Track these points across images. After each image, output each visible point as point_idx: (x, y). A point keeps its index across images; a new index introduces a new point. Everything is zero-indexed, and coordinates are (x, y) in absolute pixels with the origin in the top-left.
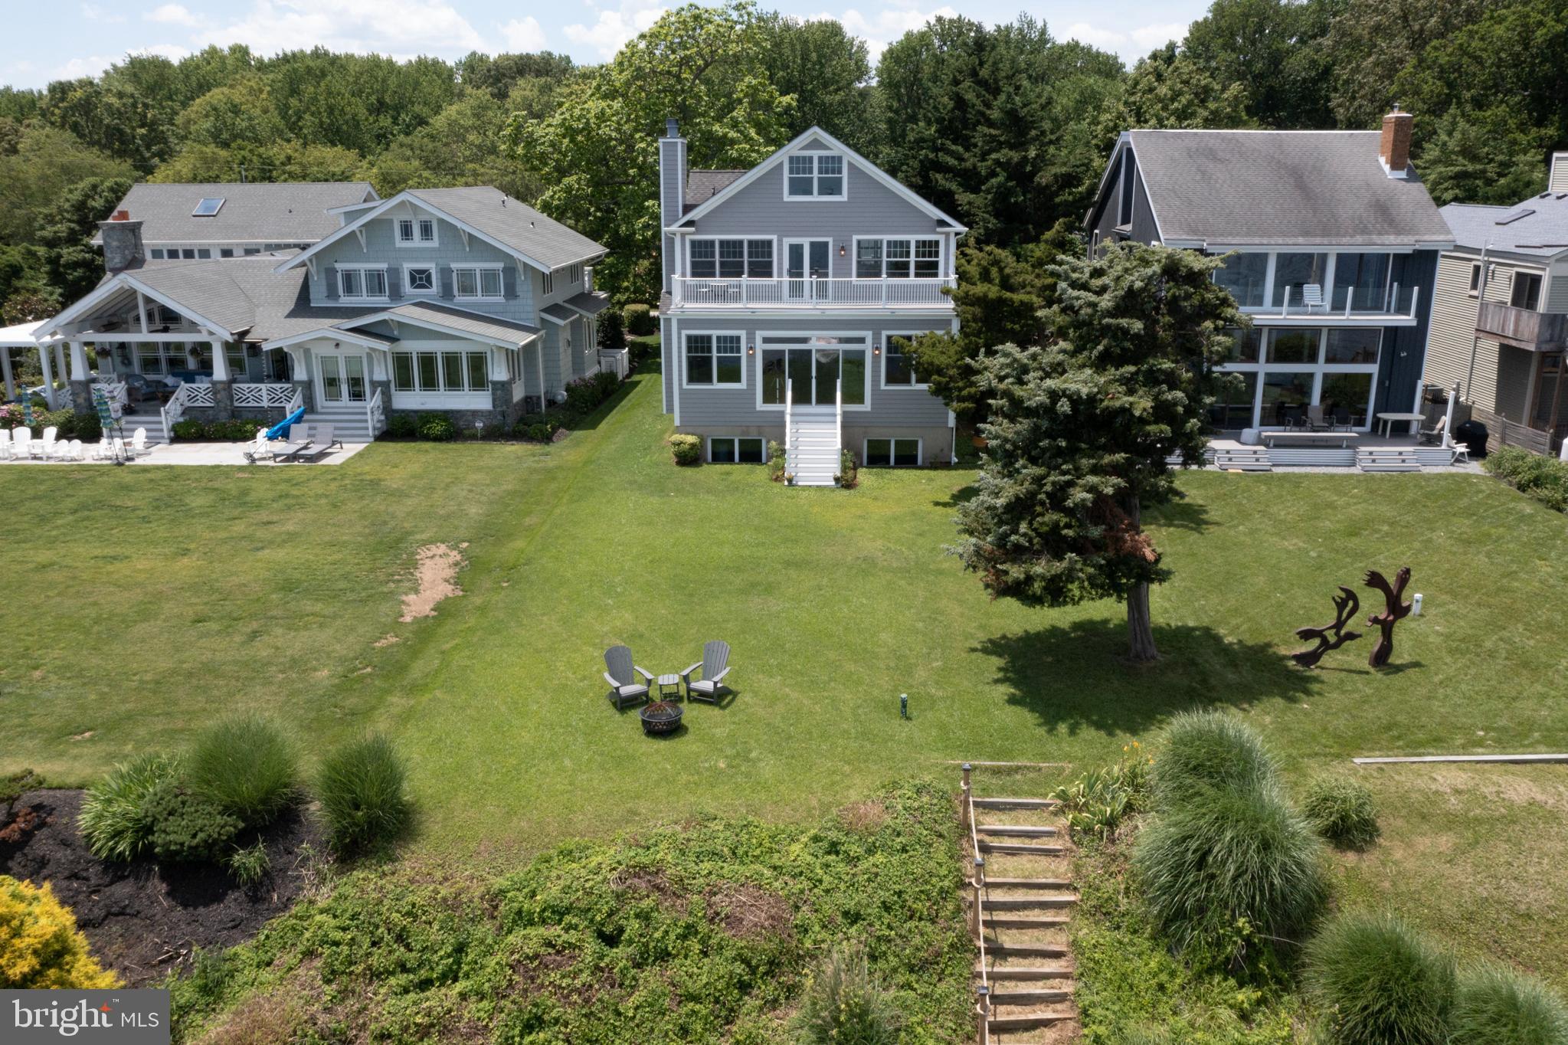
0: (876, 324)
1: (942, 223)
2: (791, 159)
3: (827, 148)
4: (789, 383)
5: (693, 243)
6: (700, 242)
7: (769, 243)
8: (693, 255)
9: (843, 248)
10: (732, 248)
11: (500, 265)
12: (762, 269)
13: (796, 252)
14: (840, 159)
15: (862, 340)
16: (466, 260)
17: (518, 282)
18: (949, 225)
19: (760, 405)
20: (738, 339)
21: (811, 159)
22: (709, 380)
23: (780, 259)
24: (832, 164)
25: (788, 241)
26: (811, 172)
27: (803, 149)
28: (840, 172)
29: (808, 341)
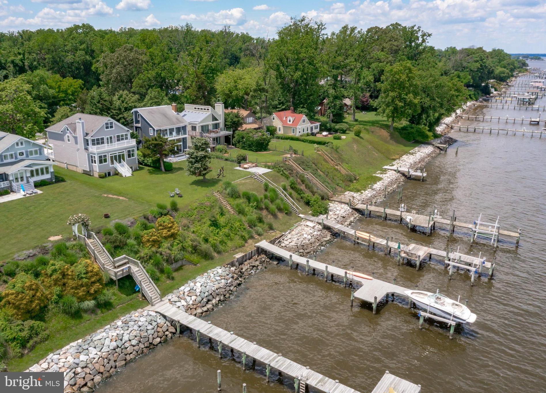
0: (125, 149)
1: (128, 130)
2: (105, 123)
3: (110, 120)
4: (114, 161)
5: (92, 140)
7: (103, 138)
8: (92, 142)
9: (114, 137)
10: (98, 140)
11: (38, 149)
12: (103, 143)
13: (107, 139)
14: (113, 122)
15: (124, 152)
16: (31, 149)
19: (111, 166)
20: (106, 155)
21: (108, 123)
22: (102, 163)
23: (105, 140)
24: (111, 123)
25: (106, 137)
26: (109, 125)
27: (107, 121)
28: (113, 124)
29: (116, 153)
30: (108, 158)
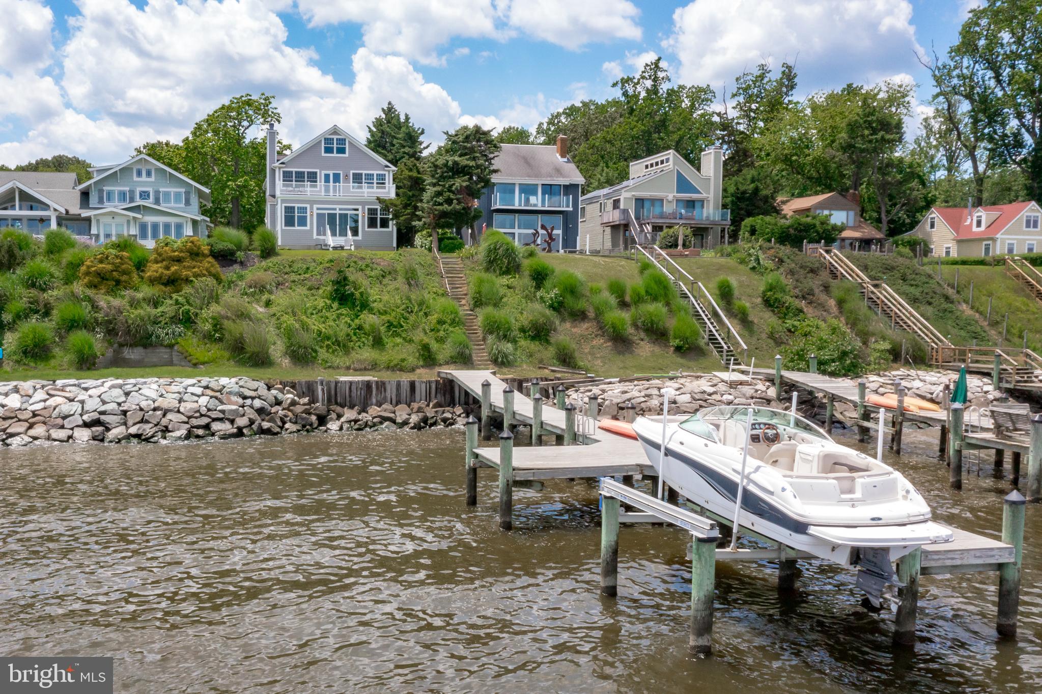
0: (363, 204)
1: (387, 166)
2: (325, 139)
3: (340, 136)
4: (328, 227)
5: (284, 172)
6: (287, 171)
7: (316, 173)
8: (284, 176)
9: (347, 174)
10: (300, 173)
11: (183, 190)
12: (313, 181)
13: (327, 176)
14: (345, 140)
15: (357, 210)
16: (167, 187)
17: (192, 198)
18: (390, 167)
19: (315, 236)
20: (306, 208)
21: (333, 140)
22: (293, 225)
23: (321, 179)
24: (342, 142)
25: (323, 172)
26: (333, 145)
27: (330, 135)
28: (345, 145)
29: (335, 209)
30: (312, 215)
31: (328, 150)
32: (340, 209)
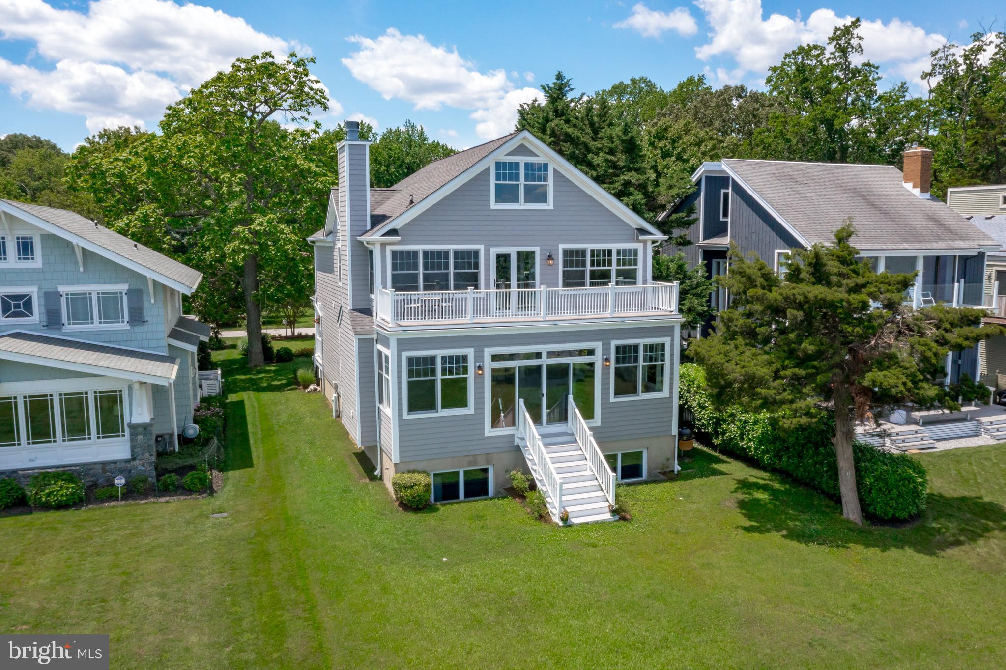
0: (604, 335)
1: (642, 231)
2: (498, 164)
3: (533, 154)
4: (520, 401)
5: (394, 254)
6: (402, 253)
7: (476, 253)
8: (394, 267)
9: (550, 257)
10: (436, 259)
11: (124, 287)
12: (469, 280)
13: (503, 261)
14: (546, 166)
15: (591, 352)
16: (78, 282)
17: (146, 305)
18: (650, 234)
19: (489, 431)
20: (465, 358)
21: (517, 164)
22: (432, 407)
23: (487, 270)
24: (538, 171)
25: (495, 251)
26: (518, 179)
27: (508, 154)
28: (545, 179)
29: (538, 355)
30: (479, 378)
31: (506, 194)
32: (551, 354)
